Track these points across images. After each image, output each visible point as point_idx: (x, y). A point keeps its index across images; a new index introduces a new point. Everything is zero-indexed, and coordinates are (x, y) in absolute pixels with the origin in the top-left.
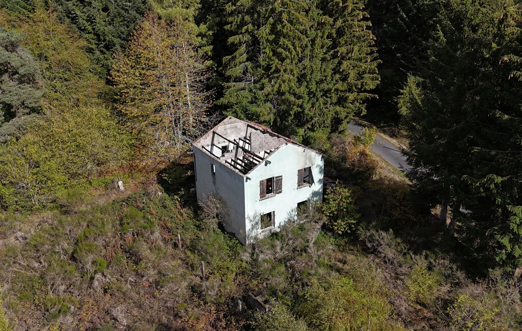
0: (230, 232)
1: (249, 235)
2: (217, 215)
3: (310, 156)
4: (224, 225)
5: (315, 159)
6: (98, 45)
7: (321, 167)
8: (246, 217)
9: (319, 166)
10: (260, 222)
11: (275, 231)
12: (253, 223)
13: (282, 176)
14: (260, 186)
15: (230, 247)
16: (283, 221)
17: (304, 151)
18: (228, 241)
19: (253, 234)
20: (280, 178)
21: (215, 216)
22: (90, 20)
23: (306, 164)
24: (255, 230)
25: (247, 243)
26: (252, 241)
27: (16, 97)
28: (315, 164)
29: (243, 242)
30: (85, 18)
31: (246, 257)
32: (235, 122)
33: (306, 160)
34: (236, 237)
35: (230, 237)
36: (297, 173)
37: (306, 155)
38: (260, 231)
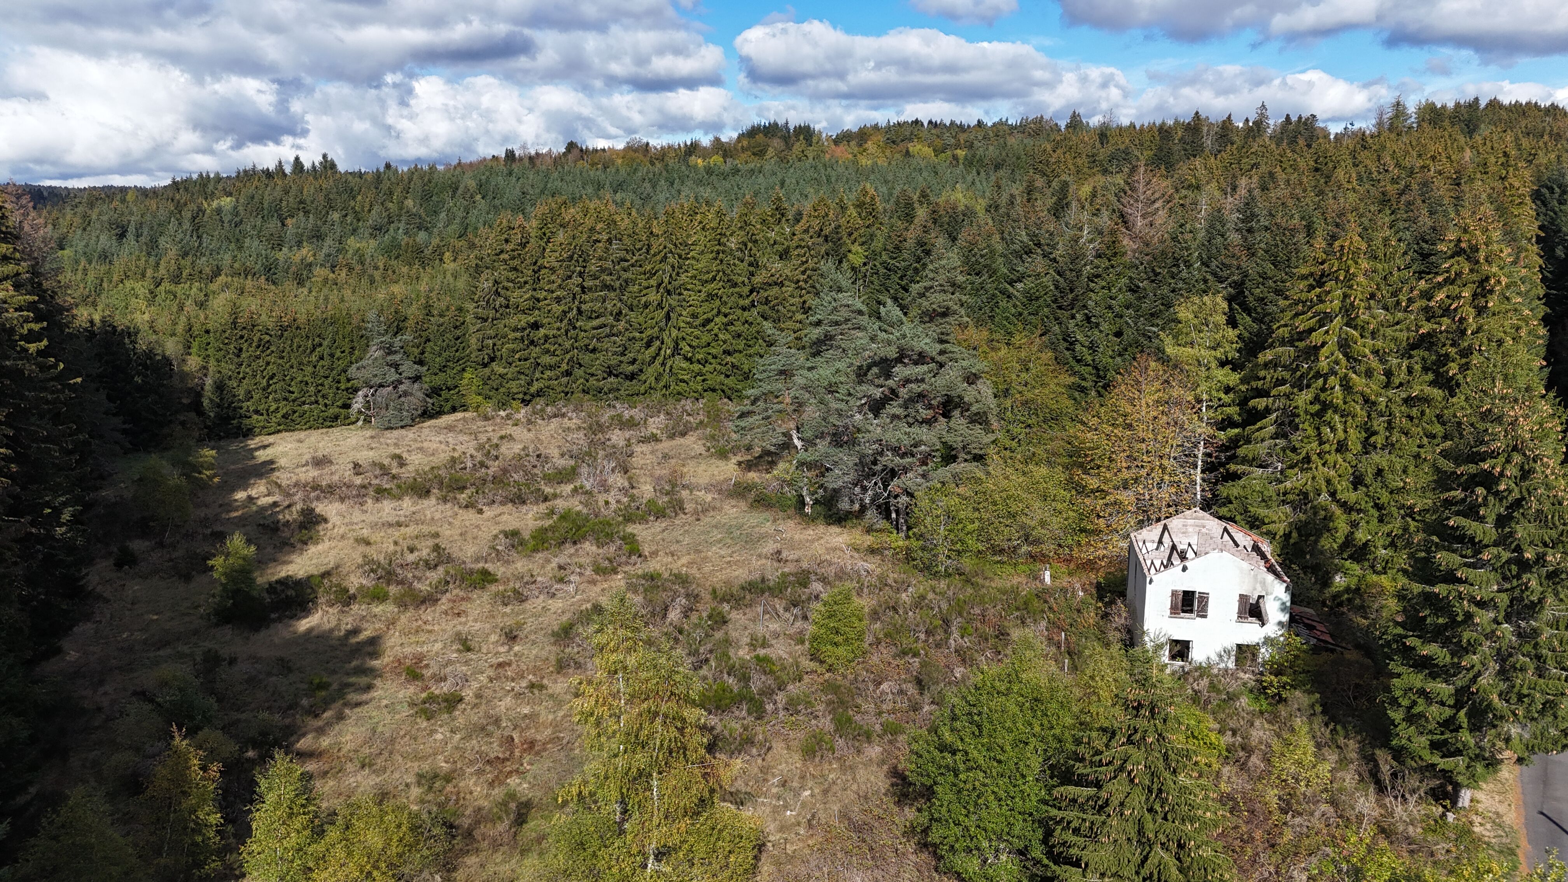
3: (1264, 579)
5: (1274, 587)
6: (1096, 382)
7: (1284, 604)
9: (1280, 599)
10: (1167, 648)
13: (1208, 595)
14: (1172, 597)
16: (1205, 661)
17: (1252, 570)
20: (1205, 597)
22: (1093, 347)
23: (1254, 589)
27: (960, 439)
28: (1272, 594)
30: (1087, 344)
32: (1203, 518)
33: (1256, 585)
36: (1238, 598)
37: (1256, 576)
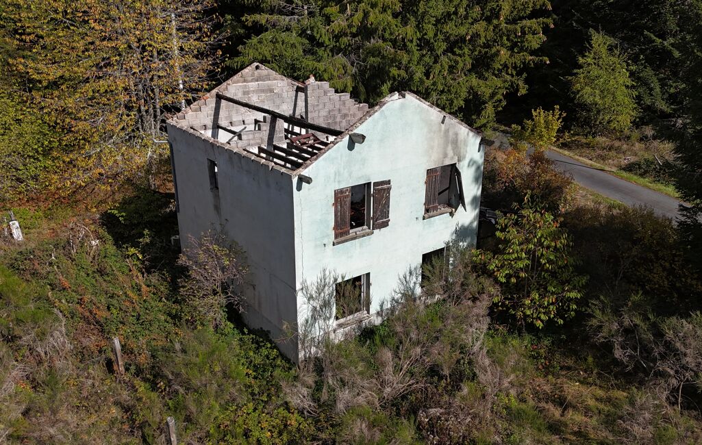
0: (257, 327)
1: (305, 336)
2: (225, 288)
3: (456, 134)
4: (241, 310)
5: (466, 145)
7: (478, 168)
8: (298, 286)
9: (475, 162)
10: (333, 300)
11: (370, 322)
12: (317, 304)
13: (388, 182)
14: (335, 204)
15: (256, 368)
16: (389, 298)
17: (443, 122)
18: (251, 353)
19: (317, 332)
20: (385, 186)
21: (219, 290)
23: (445, 156)
24: (321, 322)
25: (301, 355)
26: (313, 350)
28: (464, 157)
29: (291, 356)
31: (299, 396)
32: (268, 78)
33: (447, 146)
34: (271, 342)
35: (257, 343)
36: (424, 177)
37: (447, 131)
38: (333, 323)
